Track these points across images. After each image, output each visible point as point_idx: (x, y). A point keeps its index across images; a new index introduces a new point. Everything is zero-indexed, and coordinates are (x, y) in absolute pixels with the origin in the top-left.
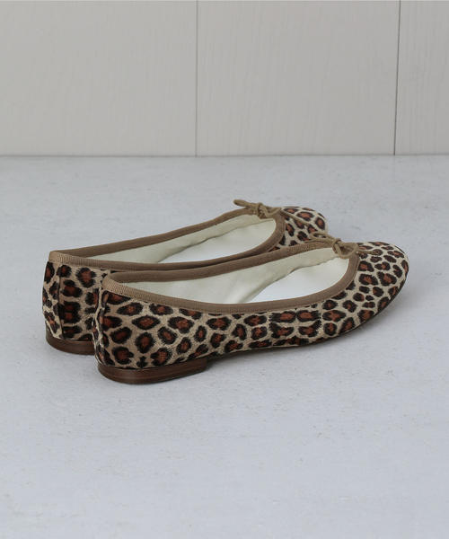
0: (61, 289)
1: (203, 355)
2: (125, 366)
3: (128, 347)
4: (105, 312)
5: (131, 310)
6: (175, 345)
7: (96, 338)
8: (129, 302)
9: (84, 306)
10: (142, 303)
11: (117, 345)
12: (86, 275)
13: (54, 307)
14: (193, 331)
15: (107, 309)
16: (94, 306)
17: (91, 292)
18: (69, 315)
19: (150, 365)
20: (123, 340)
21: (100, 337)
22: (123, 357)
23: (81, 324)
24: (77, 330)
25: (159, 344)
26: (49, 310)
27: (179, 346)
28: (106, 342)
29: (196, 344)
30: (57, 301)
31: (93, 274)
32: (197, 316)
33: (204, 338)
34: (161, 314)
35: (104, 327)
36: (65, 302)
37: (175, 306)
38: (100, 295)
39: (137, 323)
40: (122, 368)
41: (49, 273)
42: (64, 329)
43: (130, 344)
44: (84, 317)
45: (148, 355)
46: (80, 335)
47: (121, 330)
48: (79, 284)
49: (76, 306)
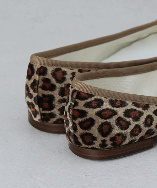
0: (39, 85)
1: (151, 137)
2: (90, 147)
3: (92, 133)
4: (75, 106)
5: (94, 104)
6: (129, 130)
7: (68, 125)
8: (93, 98)
9: (57, 97)
10: (103, 99)
11: (84, 131)
12: (59, 74)
13: (35, 99)
14: (143, 119)
15: (76, 104)
16: (66, 97)
17: (63, 86)
18: (46, 105)
19: (109, 146)
20: (89, 127)
21: (71, 124)
22: (88, 140)
23: (56, 111)
24: (53, 115)
25: (116, 130)
26: (31, 101)
27: (132, 131)
28: (75, 128)
29: (145, 129)
30: (36, 94)
31: (65, 73)
32: (146, 107)
33: (151, 124)
34: (118, 107)
35: (74, 118)
36: (43, 95)
37: (129, 100)
38: (71, 92)
39: (99, 114)
40: (87, 148)
41: (30, 72)
42: (42, 115)
43: (94, 131)
44: (58, 106)
45: (108, 139)
46: (55, 119)
47: (87, 120)
48: (53, 81)
49: (52, 98)
